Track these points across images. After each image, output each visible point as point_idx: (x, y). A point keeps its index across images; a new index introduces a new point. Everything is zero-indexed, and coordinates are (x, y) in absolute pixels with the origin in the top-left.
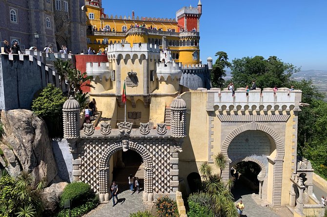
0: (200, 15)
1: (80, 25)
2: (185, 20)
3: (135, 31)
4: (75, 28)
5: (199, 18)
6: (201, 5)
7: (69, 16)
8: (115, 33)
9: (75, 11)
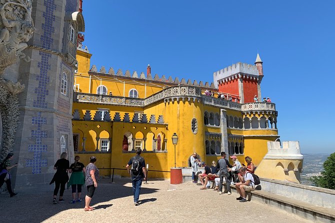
0: (261, 77)
1: (60, 59)
2: (240, 84)
3: (183, 94)
4: (44, 66)
5: (259, 82)
6: (261, 63)
7: (30, 12)
8: (124, 100)
9: (49, 19)
